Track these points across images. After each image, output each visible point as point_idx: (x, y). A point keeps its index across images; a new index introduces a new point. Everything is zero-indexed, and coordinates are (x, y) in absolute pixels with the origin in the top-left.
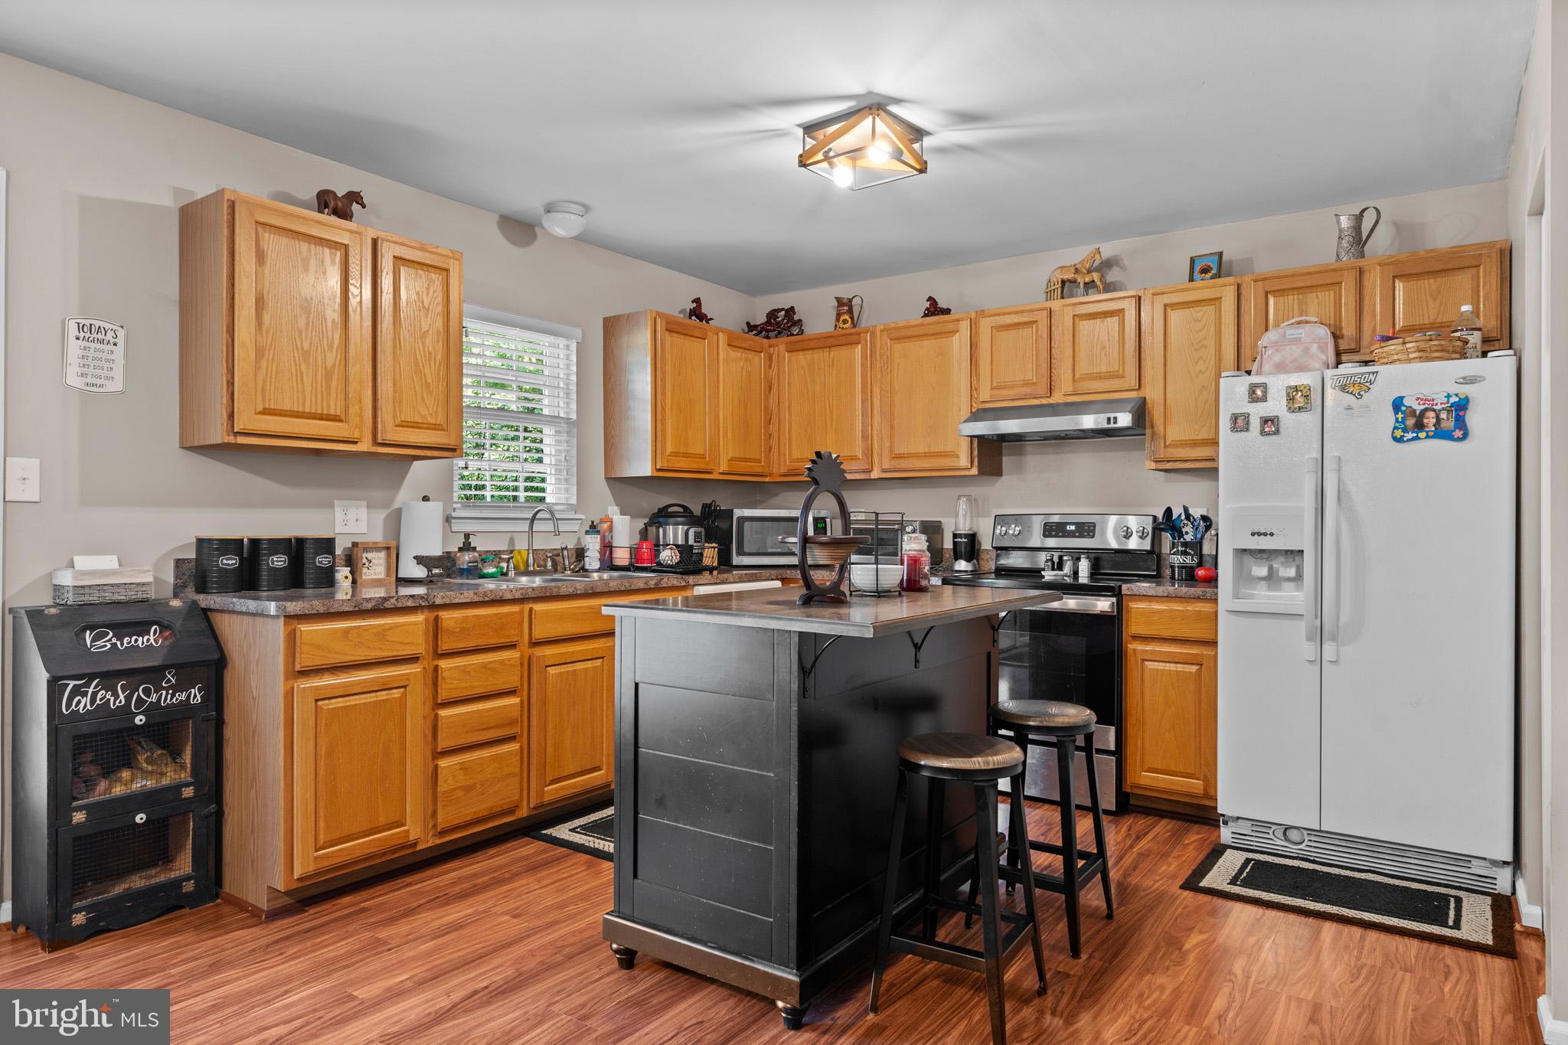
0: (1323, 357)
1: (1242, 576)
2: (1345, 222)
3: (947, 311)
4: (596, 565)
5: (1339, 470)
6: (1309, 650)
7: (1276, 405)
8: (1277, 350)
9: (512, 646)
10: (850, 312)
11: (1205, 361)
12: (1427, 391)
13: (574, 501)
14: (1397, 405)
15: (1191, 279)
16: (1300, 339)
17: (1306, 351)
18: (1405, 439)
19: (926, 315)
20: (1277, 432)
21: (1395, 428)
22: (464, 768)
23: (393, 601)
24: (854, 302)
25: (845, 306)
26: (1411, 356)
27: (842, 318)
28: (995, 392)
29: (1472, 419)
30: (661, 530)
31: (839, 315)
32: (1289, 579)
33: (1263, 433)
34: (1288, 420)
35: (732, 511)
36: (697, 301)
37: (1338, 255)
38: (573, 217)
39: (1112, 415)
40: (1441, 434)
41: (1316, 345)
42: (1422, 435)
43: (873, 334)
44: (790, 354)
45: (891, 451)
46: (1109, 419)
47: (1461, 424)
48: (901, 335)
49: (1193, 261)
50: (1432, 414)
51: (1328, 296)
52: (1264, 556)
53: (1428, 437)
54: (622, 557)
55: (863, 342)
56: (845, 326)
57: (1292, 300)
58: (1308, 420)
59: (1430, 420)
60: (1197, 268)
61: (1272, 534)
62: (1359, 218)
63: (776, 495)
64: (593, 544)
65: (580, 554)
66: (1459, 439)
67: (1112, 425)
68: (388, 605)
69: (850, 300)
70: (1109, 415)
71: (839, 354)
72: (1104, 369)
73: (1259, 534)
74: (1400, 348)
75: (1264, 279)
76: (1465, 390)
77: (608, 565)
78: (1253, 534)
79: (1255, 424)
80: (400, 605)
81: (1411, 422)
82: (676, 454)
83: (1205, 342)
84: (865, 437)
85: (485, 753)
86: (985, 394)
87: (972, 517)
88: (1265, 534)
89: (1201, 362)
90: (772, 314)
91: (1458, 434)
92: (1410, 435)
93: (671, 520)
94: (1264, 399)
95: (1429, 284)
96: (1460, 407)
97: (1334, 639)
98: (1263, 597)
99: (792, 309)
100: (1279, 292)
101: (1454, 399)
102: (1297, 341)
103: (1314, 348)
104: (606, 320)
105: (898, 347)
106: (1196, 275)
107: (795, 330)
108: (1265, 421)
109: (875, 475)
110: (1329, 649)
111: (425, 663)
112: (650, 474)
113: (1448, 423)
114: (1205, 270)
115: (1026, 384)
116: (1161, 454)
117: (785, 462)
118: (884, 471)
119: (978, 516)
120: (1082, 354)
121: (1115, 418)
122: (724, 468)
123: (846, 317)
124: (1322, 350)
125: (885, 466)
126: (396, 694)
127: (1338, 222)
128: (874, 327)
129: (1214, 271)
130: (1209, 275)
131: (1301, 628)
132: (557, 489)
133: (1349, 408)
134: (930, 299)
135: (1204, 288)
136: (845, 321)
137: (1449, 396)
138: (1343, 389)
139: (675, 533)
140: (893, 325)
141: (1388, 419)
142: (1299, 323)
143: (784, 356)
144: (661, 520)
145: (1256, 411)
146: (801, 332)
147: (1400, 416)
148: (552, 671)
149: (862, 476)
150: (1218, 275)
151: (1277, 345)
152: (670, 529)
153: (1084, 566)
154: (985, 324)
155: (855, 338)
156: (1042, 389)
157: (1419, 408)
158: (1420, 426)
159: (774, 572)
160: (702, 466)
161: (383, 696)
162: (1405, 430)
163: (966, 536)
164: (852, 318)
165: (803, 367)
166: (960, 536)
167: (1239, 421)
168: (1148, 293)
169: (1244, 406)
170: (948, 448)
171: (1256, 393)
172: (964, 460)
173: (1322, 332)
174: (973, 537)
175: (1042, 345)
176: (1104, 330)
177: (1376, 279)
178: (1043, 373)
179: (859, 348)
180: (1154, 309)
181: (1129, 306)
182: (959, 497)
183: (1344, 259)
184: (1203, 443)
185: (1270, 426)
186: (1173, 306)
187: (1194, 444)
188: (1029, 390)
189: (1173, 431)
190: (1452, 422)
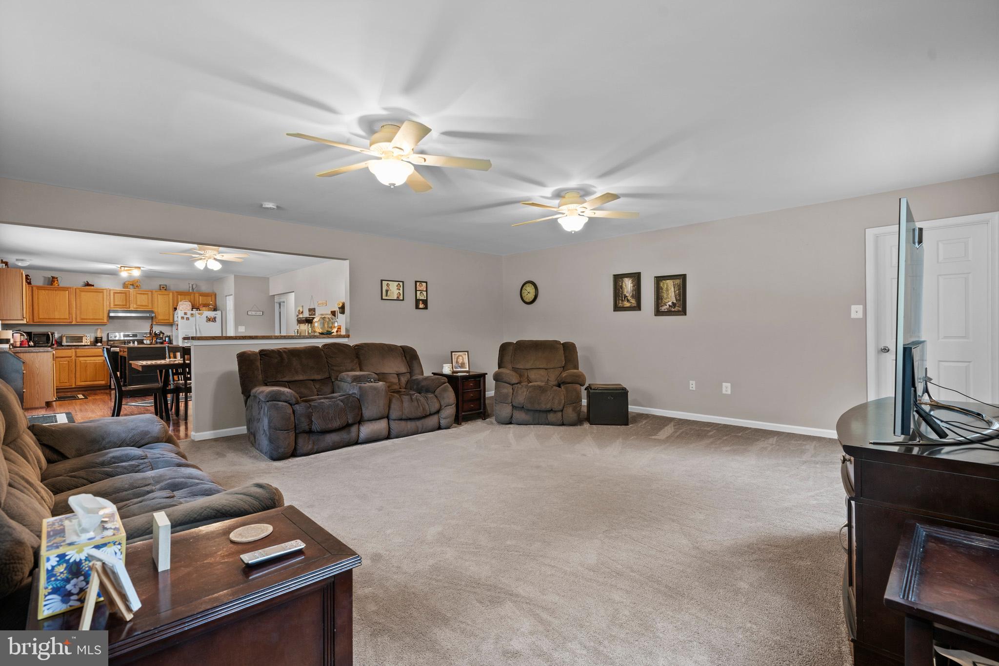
2: (191, 285)
3: (93, 286)
5: (198, 325)
7: (189, 315)
10: (57, 280)
11: (166, 305)
12: (211, 315)
14: (207, 317)
15: (160, 289)
17: (187, 306)
18: (208, 322)
21: (207, 320)
25: (54, 279)
26: (207, 310)
27: (55, 282)
28: (115, 307)
31: (53, 281)
34: (191, 318)
37: (189, 289)
39: (150, 314)
43: (71, 289)
45: (79, 317)
48: (82, 290)
49: (160, 285)
51: (189, 297)
55: (68, 290)
56: (56, 284)
57: (182, 297)
58: (194, 318)
59: (211, 319)
60: (161, 287)
62: (193, 284)
66: (215, 322)
67: (150, 316)
69: (56, 277)
71: (62, 292)
72: (144, 304)
74: (206, 308)
75: (178, 292)
76: (216, 316)
79: (185, 318)
83: (166, 301)
84: (70, 313)
86: (112, 307)
87: (101, 333)
94: (187, 314)
95: (205, 298)
96: (215, 318)
99: (28, 275)
100: (180, 295)
102: (185, 304)
105: (82, 293)
106: (162, 289)
108: (187, 318)
109: (74, 323)
114: (163, 288)
115: (123, 305)
116: (157, 321)
117: (36, 319)
118: (77, 322)
119: (103, 333)
120: (138, 301)
124: (189, 307)
127: (189, 284)
128: (69, 286)
129: (165, 288)
133: (200, 317)
134: (86, 281)
135: (164, 292)
137: (214, 316)
138: (199, 314)
140: (78, 287)
141: (205, 319)
142: (185, 301)
143: (36, 290)
145: (185, 316)
149: (69, 323)
150: (165, 290)
151: (182, 305)
153: (136, 343)
154: (112, 292)
155: (65, 289)
156: (128, 306)
157: (210, 317)
158: (210, 320)
163: (100, 338)
164: (58, 282)
166: (98, 338)
167: (182, 318)
168: (154, 291)
169: (183, 316)
170: (101, 318)
171: (185, 314)
172: (105, 321)
173: (190, 303)
174: (102, 338)
175: (128, 298)
176: (144, 297)
177: (197, 295)
178: (128, 303)
179: (67, 292)
180: (155, 294)
181: (150, 293)
182: (98, 329)
183: (191, 291)
184: (167, 320)
185: (188, 319)
186: (160, 294)
187: (165, 320)
188: (125, 307)
189: (160, 317)
190: (214, 320)
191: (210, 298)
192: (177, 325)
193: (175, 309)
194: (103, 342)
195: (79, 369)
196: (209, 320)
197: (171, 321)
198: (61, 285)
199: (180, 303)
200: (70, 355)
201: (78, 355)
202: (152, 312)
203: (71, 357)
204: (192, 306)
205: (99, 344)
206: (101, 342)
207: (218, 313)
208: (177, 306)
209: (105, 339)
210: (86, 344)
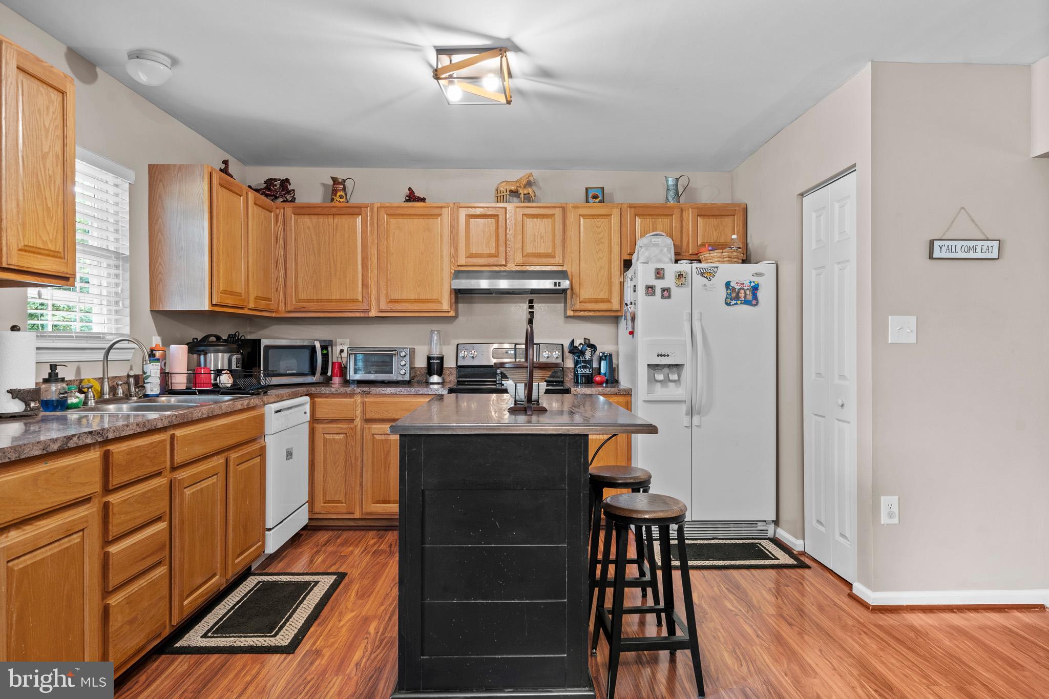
0: (669, 255)
1: (652, 380)
2: (671, 182)
3: (423, 200)
4: (157, 391)
5: (701, 320)
6: (686, 420)
7: (669, 281)
8: (647, 249)
9: (158, 474)
10: (344, 190)
11: (602, 252)
12: (739, 279)
13: (126, 330)
14: (728, 284)
15: (587, 201)
16: (658, 244)
17: (661, 251)
18: (731, 304)
19: (406, 201)
20: (669, 297)
21: (727, 298)
22: (129, 601)
23: (75, 439)
24: (347, 182)
25: (338, 185)
26: (725, 259)
27: (339, 194)
28: (469, 260)
29: (760, 294)
30: (202, 357)
31: (335, 192)
32: (674, 381)
33: (663, 297)
34: (675, 291)
35: (260, 340)
36: (226, 162)
37: (667, 198)
38: (162, 67)
39: (557, 281)
40: (747, 302)
41: (666, 249)
42: (739, 302)
43: (372, 210)
44: (296, 217)
45: (387, 295)
46: (555, 283)
47: (755, 297)
48: (394, 213)
49: (587, 189)
50: (742, 291)
51: (666, 221)
52: (659, 368)
53: (741, 303)
54: (180, 381)
55: (364, 214)
56: (341, 200)
57: (649, 220)
58: (686, 291)
59: (742, 295)
60: (590, 195)
61: (668, 356)
62: (677, 180)
63: (266, 327)
64: (153, 370)
65: (140, 381)
66: (755, 305)
67: (557, 287)
68: (71, 444)
69: (344, 181)
70: (555, 281)
71: (345, 221)
72: (542, 251)
73: (662, 356)
74: (719, 255)
75: (635, 207)
76: (757, 280)
77: (167, 390)
78: (658, 356)
79: (658, 292)
80: (81, 443)
81: (734, 295)
82: (225, 292)
83: (602, 240)
84: (365, 285)
85: (142, 582)
86: (462, 260)
87: (440, 345)
88: (665, 356)
89: (600, 251)
90: (270, 182)
91: (754, 302)
92: (733, 302)
93: (212, 348)
94: (663, 278)
95: (713, 221)
96: (755, 289)
97: (699, 413)
98: (660, 392)
99: (287, 180)
100: (642, 215)
101: (753, 284)
102: (656, 245)
103: (665, 250)
104: (150, 166)
105: (393, 221)
106: (590, 200)
107: (289, 197)
108: (664, 290)
109: (373, 313)
110: (696, 420)
111: (97, 500)
112: (207, 308)
113: (750, 297)
114: (595, 197)
115: (491, 256)
116: (577, 307)
117: (292, 301)
118: (381, 311)
119: (444, 344)
120: (528, 240)
121: (559, 283)
122: (251, 305)
123: (342, 193)
124: (669, 251)
125: (383, 307)
126: (76, 539)
127: (667, 181)
128: (372, 204)
129: (600, 198)
130: (597, 200)
131: (684, 408)
132: (108, 319)
133: (705, 286)
134: (410, 189)
135: (595, 208)
136: (341, 197)
137: (750, 282)
138: (702, 274)
139: (217, 360)
140: (388, 205)
141: (723, 293)
142: (656, 235)
143: (291, 218)
144: (202, 348)
145: (659, 285)
146: (293, 200)
147: (729, 291)
148: (188, 492)
149: (362, 315)
150: (602, 201)
151: (648, 246)
152: (211, 356)
154: (463, 214)
155: (357, 210)
156: (500, 260)
157: (737, 288)
158: (737, 298)
159: (303, 389)
160: (237, 303)
161: (65, 543)
162: (731, 299)
163: (438, 358)
164: (346, 195)
165: (309, 228)
166: (433, 358)
167: (650, 290)
168: (570, 206)
169: (652, 281)
170: (435, 297)
171: (659, 274)
172: (446, 306)
173: (669, 241)
174: (441, 359)
175: (501, 231)
176: (542, 226)
177: (689, 215)
178: (502, 249)
179: (360, 217)
180: (571, 217)
181: (558, 213)
182: (432, 331)
183: (672, 202)
184: (602, 301)
185: (666, 293)
186: (584, 216)
187: (597, 301)
188: (492, 260)
189: (586, 293)
190: (752, 296)
191: (728, 221)
192: (633, 319)
193: (627, 264)
194: (445, 372)
195: (370, 461)
196: (733, 295)
197: (616, 306)
198: (355, 200)
199: (640, 242)
200: (350, 416)
201: (368, 416)
202: (563, 275)
203: (352, 420)
204: (676, 254)
205: (435, 378)
206: (440, 374)
207: (766, 268)
208: (631, 254)
209: (449, 363)
210: (400, 378)
